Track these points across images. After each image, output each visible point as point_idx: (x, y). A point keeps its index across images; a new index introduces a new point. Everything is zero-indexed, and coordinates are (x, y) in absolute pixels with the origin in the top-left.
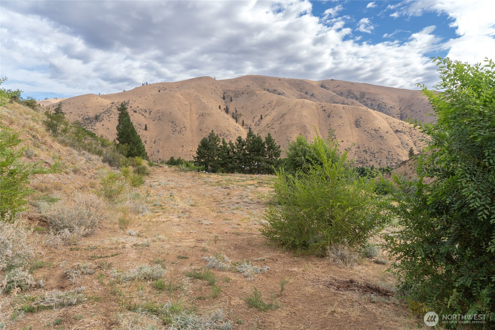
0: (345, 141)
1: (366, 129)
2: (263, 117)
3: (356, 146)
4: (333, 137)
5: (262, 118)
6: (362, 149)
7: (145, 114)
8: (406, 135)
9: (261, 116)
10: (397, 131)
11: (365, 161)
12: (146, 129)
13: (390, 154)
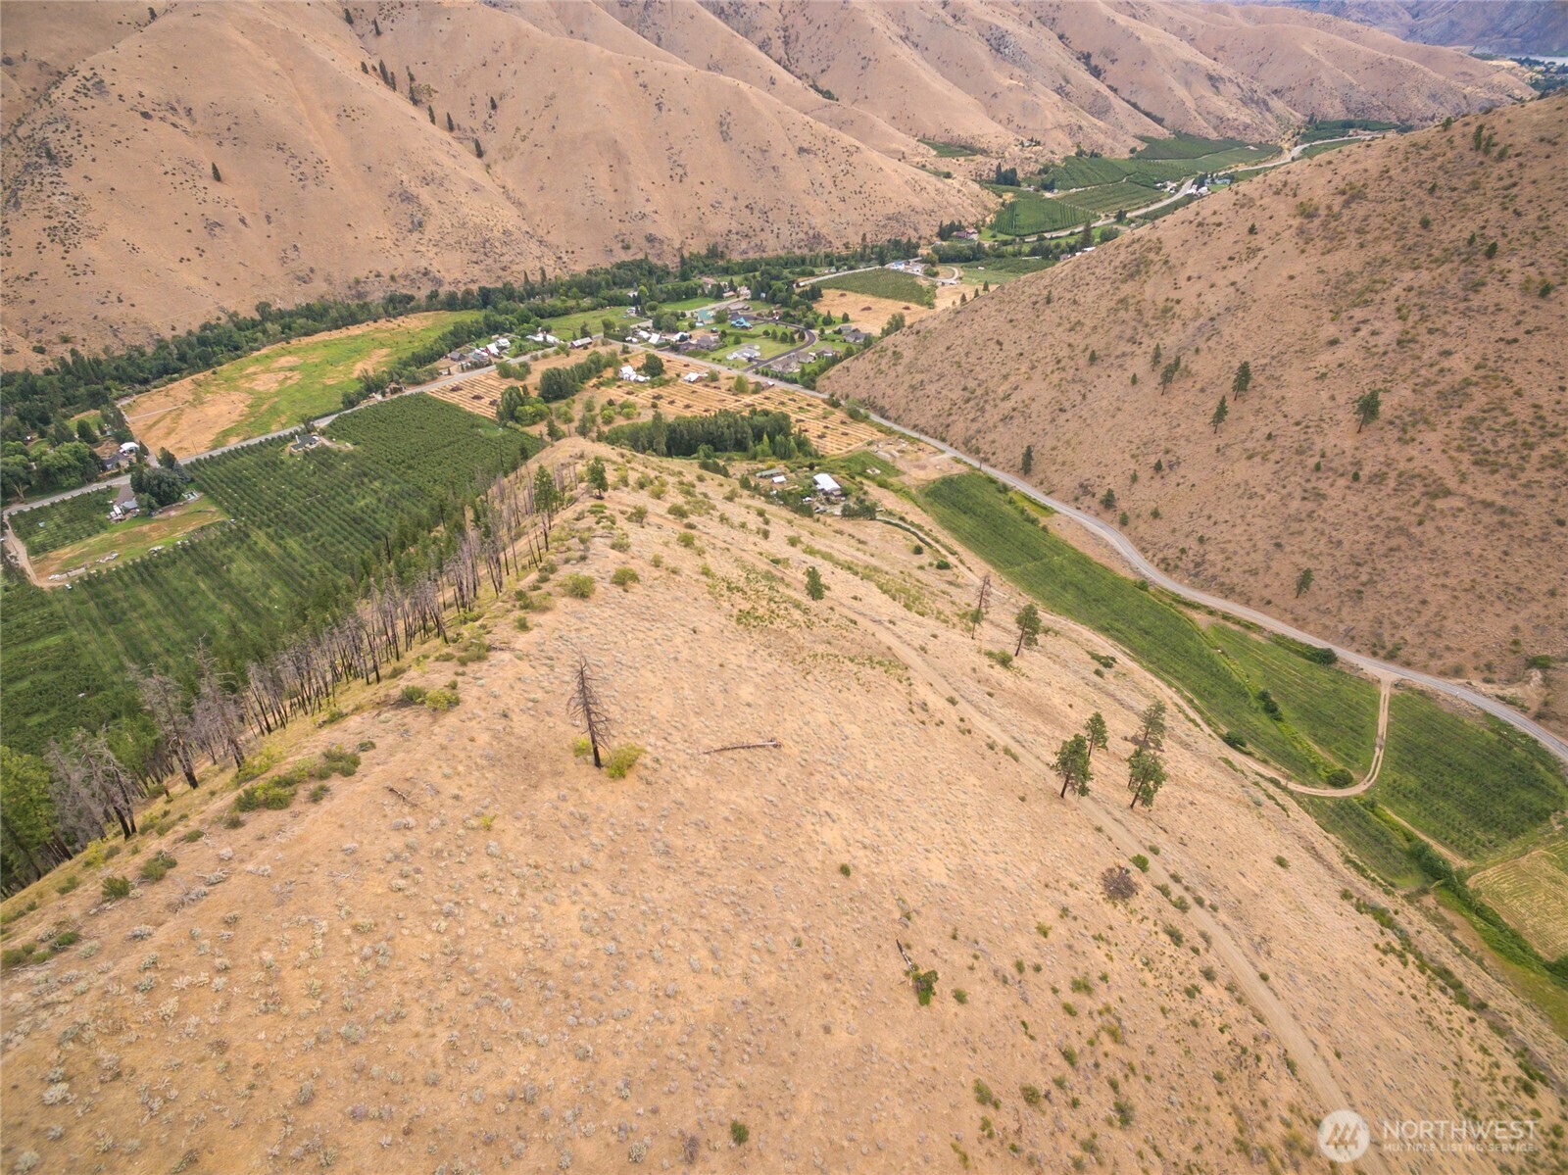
0: (707, 182)
1: (743, 146)
2: (497, 101)
3: (730, 194)
4: (680, 171)
5: (494, 107)
6: (743, 202)
7: (175, 119)
8: (816, 161)
9: (492, 100)
10: (802, 150)
11: (751, 233)
12: (217, 177)
13: (795, 211)
